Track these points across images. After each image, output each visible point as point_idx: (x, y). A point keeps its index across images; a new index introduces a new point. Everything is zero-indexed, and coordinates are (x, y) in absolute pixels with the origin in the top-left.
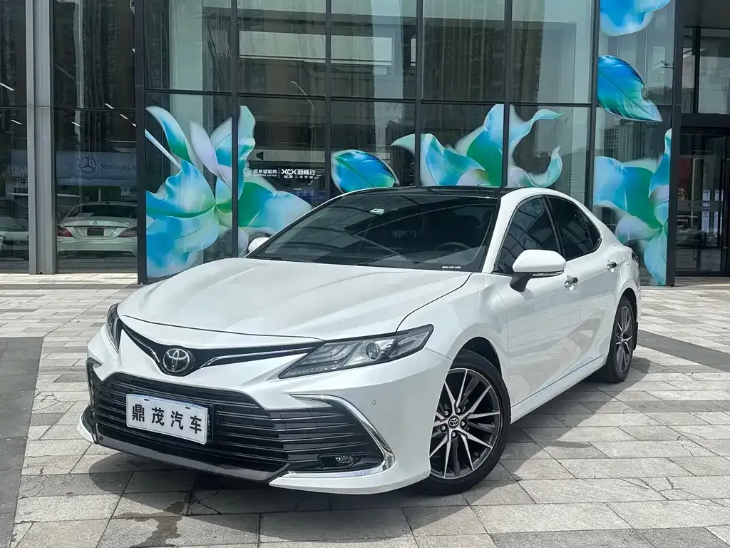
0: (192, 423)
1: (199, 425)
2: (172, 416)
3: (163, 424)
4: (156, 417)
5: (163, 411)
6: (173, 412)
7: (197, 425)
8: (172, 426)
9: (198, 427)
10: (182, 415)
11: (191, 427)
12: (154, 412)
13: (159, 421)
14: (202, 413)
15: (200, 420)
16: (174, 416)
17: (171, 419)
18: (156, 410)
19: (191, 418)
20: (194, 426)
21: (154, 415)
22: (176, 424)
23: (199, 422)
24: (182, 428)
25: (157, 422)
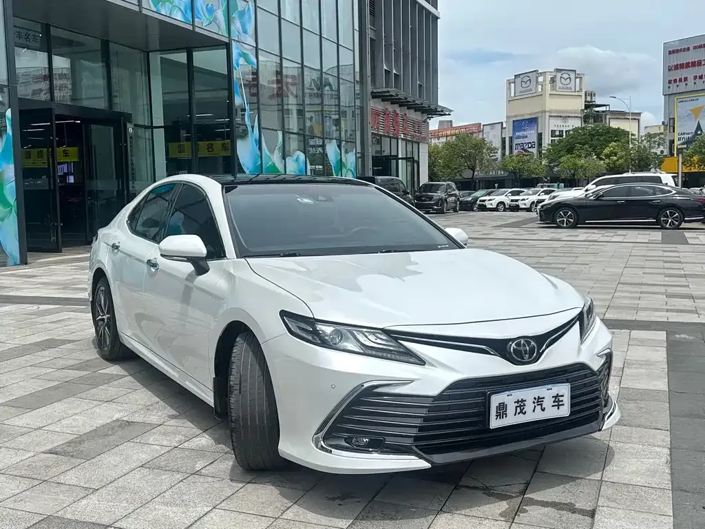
0: (554, 402)
1: (562, 401)
2: (534, 403)
3: (525, 413)
4: (518, 409)
5: (525, 401)
6: (535, 398)
7: (559, 401)
8: (534, 411)
9: (560, 403)
10: (544, 398)
11: (553, 406)
12: (516, 404)
13: (521, 412)
14: (564, 390)
15: (563, 396)
16: (536, 401)
17: (533, 405)
18: (518, 402)
19: (553, 397)
20: (556, 404)
21: (516, 407)
22: (538, 408)
23: (561, 399)
24: (543, 410)
25: (519, 414)
